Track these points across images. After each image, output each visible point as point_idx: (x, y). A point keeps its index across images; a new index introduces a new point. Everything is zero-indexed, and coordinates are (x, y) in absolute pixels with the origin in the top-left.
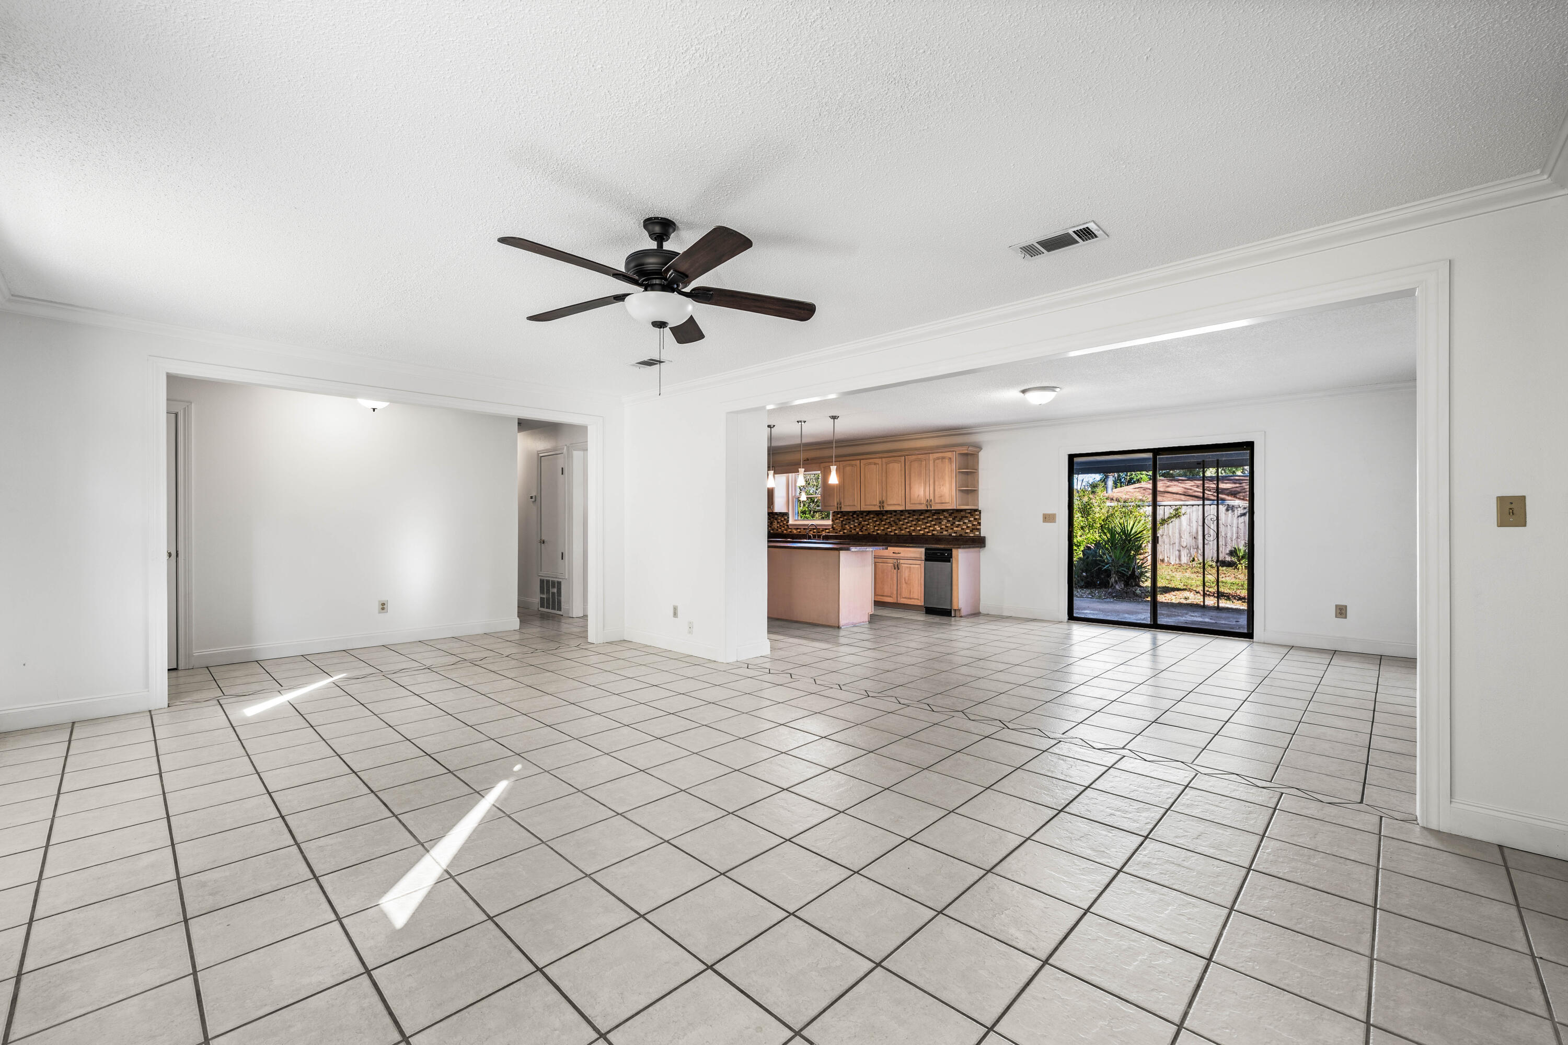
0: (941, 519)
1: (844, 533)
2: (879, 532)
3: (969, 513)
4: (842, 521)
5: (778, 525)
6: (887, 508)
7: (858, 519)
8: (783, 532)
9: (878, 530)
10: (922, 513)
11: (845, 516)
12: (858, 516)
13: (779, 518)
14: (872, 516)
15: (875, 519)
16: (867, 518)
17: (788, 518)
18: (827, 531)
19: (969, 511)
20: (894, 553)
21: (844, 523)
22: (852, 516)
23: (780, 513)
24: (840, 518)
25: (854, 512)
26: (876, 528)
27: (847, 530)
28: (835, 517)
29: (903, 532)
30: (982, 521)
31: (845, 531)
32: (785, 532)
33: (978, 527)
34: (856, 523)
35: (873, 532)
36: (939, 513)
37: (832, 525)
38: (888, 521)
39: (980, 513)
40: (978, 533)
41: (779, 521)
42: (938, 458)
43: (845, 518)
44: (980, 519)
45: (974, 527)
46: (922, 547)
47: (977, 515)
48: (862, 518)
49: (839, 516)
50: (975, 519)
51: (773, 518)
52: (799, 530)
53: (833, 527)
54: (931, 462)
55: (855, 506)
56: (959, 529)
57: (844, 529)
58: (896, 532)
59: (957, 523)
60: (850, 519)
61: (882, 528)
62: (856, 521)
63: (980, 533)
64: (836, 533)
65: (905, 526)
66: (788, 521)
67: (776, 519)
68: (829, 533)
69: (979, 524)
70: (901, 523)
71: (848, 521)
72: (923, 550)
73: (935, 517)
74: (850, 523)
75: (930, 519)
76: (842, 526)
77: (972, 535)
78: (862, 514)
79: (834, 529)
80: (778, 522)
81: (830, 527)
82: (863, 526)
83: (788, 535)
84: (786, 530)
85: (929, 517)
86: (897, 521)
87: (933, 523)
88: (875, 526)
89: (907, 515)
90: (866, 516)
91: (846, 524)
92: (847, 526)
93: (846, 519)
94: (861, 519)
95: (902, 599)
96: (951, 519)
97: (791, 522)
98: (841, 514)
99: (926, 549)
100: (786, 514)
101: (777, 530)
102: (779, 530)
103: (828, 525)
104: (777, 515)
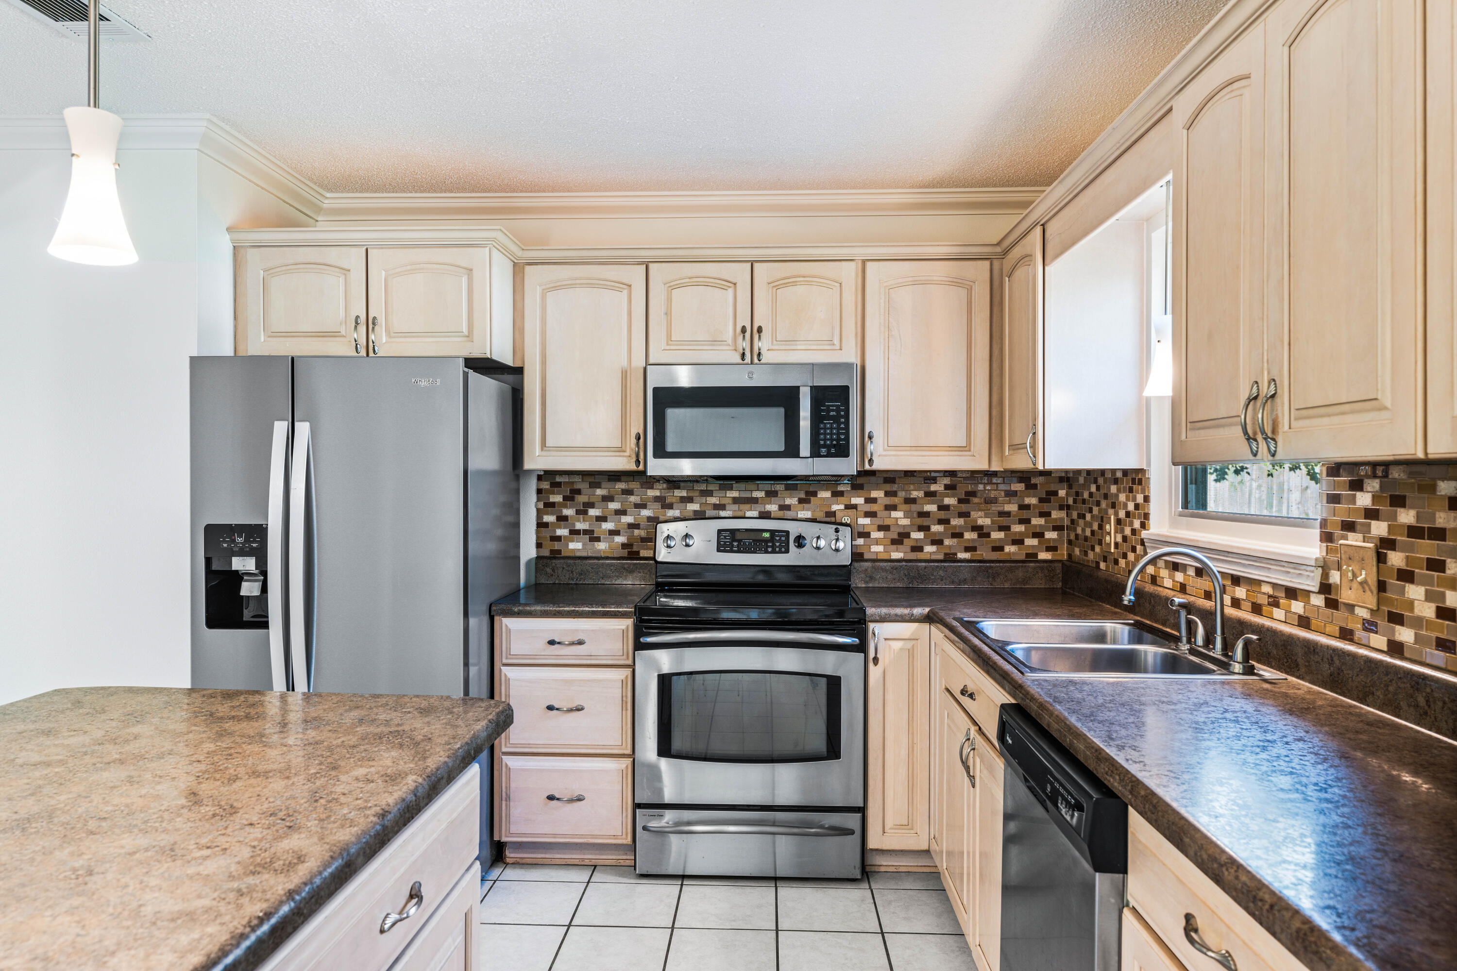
1: (1396, 648)
4: (1386, 544)
5: (1119, 539)
11: (1399, 501)
13: (1122, 497)
17: (1146, 499)
18: (1297, 607)
21: (1396, 559)
23: (1125, 472)
24: (1371, 514)
27: (1418, 623)
28: (1342, 512)
31: (1405, 635)
37: (1325, 568)
41: (1122, 514)
43: (1407, 517)
49: (1364, 500)
51: (1106, 496)
52: (1179, 577)
53: (1325, 588)
55: (1370, 402)
57: (1396, 619)
64: (1346, 634)
66: (1146, 516)
67: (1113, 506)
68: (1304, 622)
71: (1427, 549)
74: (1437, 565)
76: (1382, 586)
79: (1332, 604)
80: (1119, 522)
81: (1311, 582)
91: (1406, 576)
92: (1415, 592)
93: (1414, 532)
97: (1158, 523)
98: (1378, 482)
100: (1137, 479)
101: (1116, 562)
102: (1122, 562)
103: (1295, 565)
104: (1116, 481)
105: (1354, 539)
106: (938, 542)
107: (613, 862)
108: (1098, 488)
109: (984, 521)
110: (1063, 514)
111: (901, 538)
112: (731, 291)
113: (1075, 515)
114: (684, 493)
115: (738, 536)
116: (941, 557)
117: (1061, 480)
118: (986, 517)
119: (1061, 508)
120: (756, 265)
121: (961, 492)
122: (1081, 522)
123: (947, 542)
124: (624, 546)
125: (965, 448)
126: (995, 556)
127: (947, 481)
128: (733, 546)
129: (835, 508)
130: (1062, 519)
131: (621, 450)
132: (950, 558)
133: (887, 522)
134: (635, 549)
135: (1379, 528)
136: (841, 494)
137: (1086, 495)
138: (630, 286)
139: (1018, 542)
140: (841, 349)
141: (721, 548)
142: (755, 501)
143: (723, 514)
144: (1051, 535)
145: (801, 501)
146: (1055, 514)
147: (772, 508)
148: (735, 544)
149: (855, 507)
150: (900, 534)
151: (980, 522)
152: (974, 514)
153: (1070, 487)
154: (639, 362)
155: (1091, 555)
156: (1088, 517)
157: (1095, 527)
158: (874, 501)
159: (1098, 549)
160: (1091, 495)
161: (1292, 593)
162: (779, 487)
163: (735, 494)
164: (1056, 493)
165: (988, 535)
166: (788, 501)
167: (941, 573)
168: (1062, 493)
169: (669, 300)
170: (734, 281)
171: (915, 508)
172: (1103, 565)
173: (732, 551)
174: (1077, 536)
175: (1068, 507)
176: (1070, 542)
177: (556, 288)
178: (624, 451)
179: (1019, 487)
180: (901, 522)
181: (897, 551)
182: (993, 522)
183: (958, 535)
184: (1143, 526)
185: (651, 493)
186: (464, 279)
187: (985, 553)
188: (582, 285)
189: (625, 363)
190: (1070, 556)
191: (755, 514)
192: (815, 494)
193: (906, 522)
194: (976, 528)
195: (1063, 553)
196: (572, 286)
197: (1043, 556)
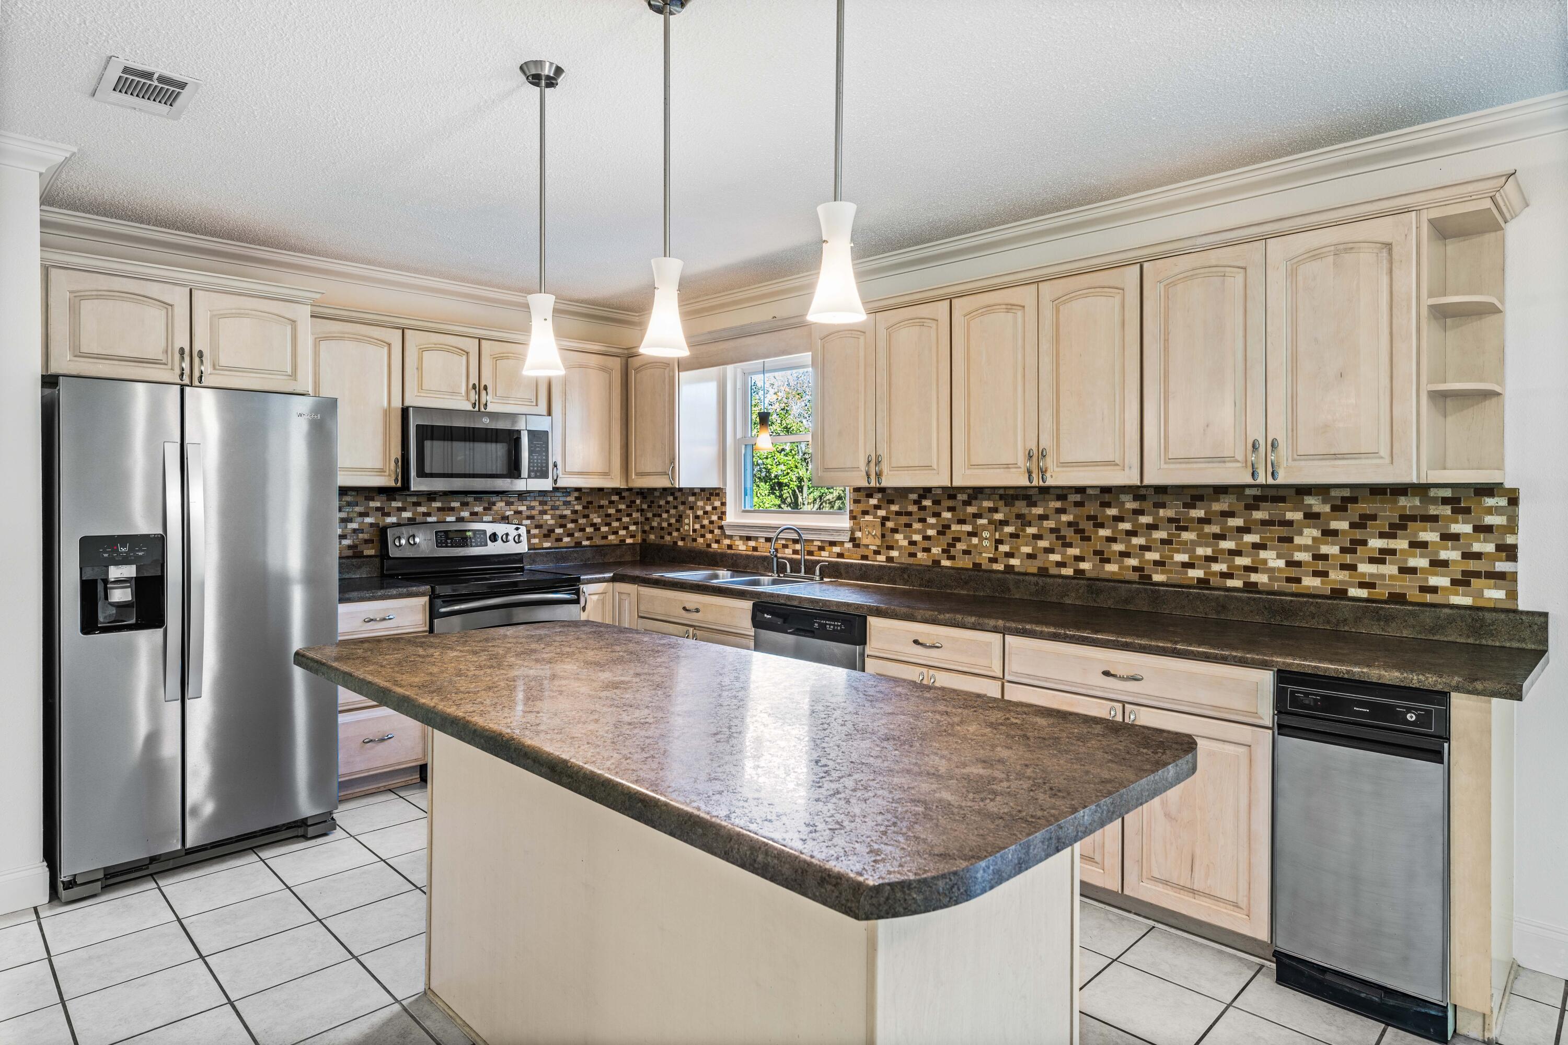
0: (1290, 523)
1: (890, 559)
2: (1013, 562)
3: (1445, 501)
4: (885, 519)
5: (697, 526)
6: (1058, 478)
7: (937, 515)
8: (709, 546)
9: (1010, 555)
10: (1201, 498)
11: (891, 502)
12: (936, 502)
13: (700, 503)
14: (987, 504)
15: (999, 516)
16: (971, 510)
17: (723, 504)
18: (837, 549)
19: (1448, 493)
20: (1107, 673)
21: (890, 524)
22: (915, 502)
23: (703, 490)
24: (877, 507)
25: (926, 492)
26: (1004, 548)
27: (900, 548)
28: (861, 507)
29: (1112, 568)
30: (1522, 539)
31: (895, 554)
32: (715, 546)
33: (1502, 566)
34: (932, 526)
35: (993, 560)
36: (1282, 499)
37: (853, 531)
38: (1050, 524)
39: (1514, 501)
40: (1500, 594)
41: (700, 513)
42: (1315, 255)
43: (895, 508)
44: (1512, 528)
45: (1472, 565)
46: (1264, 665)
47: (1497, 511)
48: (950, 509)
49: (873, 501)
50: (1482, 529)
51: (683, 503)
52: (752, 543)
53: (853, 539)
54: (1277, 277)
55: (929, 467)
56: (1390, 569)
57: (890, 548)
58: (1084, 566)
59: (1376, 543)
60: (909, 514)
61: (1027, 550)
62: (932, 520)
63: (1512, 595)
64: (864, 557)
65: (1118, 547)
66: (724, 513)
67: (691, 508)
68: (840, 555)
69: (1510, 552)
70: (1104, 533)
71: (904, 520)
72: (1266, 678)
73: (1258, 515)
74: (909, 526)
75: (1238, 522)
76: (883, 536)
77: (1467, 601)
78: (952, 497)
79: (857, 546)
80: (697, 517)
81: (846, 538)
82: (958, 540)
83: (723, 555)
84: (717, 542)
85: (1232, 514)
86: (1087, 526)
87: (1250, 538)
88: (999, 542)
89: (1131, 505)
90: (967, 503)
91: (894, 531)
92: (899, 537)
93: (898, 513)
94: (947, 515)
95: (1147, 885)
96: (1342, 525)
97: (732, 517)
98: (880, 495)
99: (1284, 677)
100: (714, 493)
101: (695, 540)
102: (700, 540)
103: (838, 531)
104: (694, 494)
105: (868, 518)
106: (571, 535)
107: (403, 784)
108: (675, 498)
109: (597, 520)
110: (638, 515)
111: (548, 534)
112: (464, 358)
113: (650, 515)
114: (400, 504)
115: (451, 535)
116: (573, 545)
117: (638, 493)
118: (598, 517)
119: (638, 511)
120: (483, 342)
121: (585, 500)
122: (657, 519)
123: (576, 535)
124: (350, 547)
125: (605, 474)
126: (603, 542)
127: (576, 494)
128: (447, 543)
129: (508, 513)
130: (638, 518)
131: (382, 471)
132: (578, 544)
133: (541, 522)
134: (359, 549)
135: (882, 513)
136: (512, 504)
137: (662, 502)
138: (389, 345)
139: (615, 533)
140: (537, 405)
141: (440, 544)
142: (453, 509)
143: (429, 519)
144: (632, 528)
145: (485, 509)
146: (635, 515)
147: (465, 514)
148: (449, 541)
149: (520, 512)
150: (549, 531)
151: (595, 521)
152: (591, 516)
153: (645, 498)
154: (397, 404)
155: (668, 538)
156: (665, 516)
157: (673, 521)
158: (532, 508)
159: (675, 534)
160: (667, 502)
161: (833, 544)
162: (470, 499)
163: (439, 504)
164: (635, 502)
165: (599, 529)
166: (476, 509)
167: (575, 555)
168: (638, 502)
169: (421, 359)
170: (468, 351)
171: (558, 512)
172: (680, 543)
173: (447, 546)
174: (652, 528)
175: (642, 510)
176: (644, 532)
177: (326, 338)
178: (385, 472)
179: (615, 498)
180: (549, 523)
181: (547, 542)
182: (602, 520)
183: (582, 530)
184: (720, 518)
185: (373, 504)
186: (289, 328)
187: (598, 541)
188: (350, 339)
189: (385, 404)
190: (644, 540)
191: (453, 519)
192: (494, 504)
193: (552, 522)
194: (593, 525)
195: (639, 539)
196: (342, 338)
197: (629, 541)
